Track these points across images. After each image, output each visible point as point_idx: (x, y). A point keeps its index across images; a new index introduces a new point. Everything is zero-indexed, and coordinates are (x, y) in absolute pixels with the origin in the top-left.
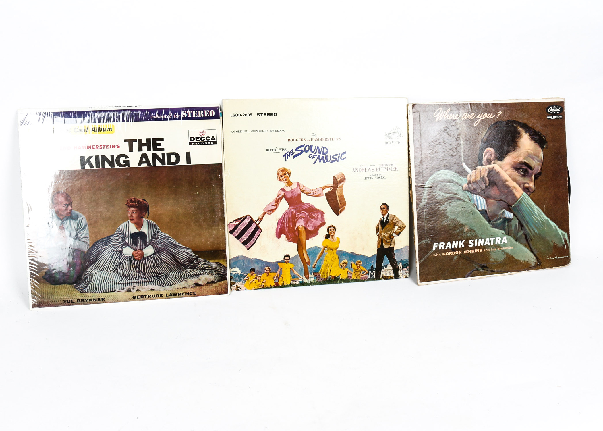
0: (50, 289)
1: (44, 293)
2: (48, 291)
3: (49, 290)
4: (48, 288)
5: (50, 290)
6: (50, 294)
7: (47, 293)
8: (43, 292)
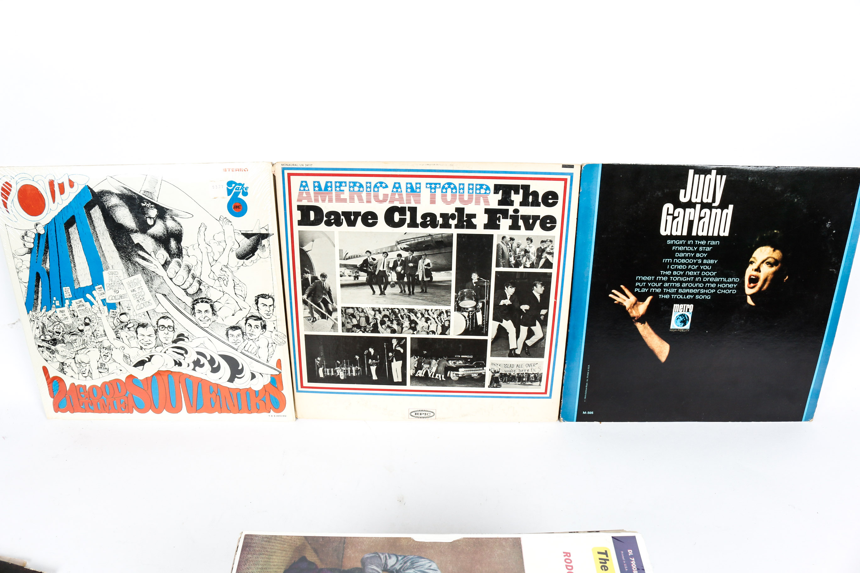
0: (276, 567)
1: (271, 555)
2: (272, 564)
3: (274, 565)
4: (279, 564)
5: (273, 567)
6: (265, 567)
7: (270, 562)
8: (273, 554)
